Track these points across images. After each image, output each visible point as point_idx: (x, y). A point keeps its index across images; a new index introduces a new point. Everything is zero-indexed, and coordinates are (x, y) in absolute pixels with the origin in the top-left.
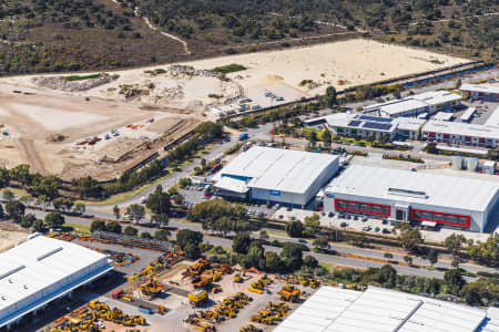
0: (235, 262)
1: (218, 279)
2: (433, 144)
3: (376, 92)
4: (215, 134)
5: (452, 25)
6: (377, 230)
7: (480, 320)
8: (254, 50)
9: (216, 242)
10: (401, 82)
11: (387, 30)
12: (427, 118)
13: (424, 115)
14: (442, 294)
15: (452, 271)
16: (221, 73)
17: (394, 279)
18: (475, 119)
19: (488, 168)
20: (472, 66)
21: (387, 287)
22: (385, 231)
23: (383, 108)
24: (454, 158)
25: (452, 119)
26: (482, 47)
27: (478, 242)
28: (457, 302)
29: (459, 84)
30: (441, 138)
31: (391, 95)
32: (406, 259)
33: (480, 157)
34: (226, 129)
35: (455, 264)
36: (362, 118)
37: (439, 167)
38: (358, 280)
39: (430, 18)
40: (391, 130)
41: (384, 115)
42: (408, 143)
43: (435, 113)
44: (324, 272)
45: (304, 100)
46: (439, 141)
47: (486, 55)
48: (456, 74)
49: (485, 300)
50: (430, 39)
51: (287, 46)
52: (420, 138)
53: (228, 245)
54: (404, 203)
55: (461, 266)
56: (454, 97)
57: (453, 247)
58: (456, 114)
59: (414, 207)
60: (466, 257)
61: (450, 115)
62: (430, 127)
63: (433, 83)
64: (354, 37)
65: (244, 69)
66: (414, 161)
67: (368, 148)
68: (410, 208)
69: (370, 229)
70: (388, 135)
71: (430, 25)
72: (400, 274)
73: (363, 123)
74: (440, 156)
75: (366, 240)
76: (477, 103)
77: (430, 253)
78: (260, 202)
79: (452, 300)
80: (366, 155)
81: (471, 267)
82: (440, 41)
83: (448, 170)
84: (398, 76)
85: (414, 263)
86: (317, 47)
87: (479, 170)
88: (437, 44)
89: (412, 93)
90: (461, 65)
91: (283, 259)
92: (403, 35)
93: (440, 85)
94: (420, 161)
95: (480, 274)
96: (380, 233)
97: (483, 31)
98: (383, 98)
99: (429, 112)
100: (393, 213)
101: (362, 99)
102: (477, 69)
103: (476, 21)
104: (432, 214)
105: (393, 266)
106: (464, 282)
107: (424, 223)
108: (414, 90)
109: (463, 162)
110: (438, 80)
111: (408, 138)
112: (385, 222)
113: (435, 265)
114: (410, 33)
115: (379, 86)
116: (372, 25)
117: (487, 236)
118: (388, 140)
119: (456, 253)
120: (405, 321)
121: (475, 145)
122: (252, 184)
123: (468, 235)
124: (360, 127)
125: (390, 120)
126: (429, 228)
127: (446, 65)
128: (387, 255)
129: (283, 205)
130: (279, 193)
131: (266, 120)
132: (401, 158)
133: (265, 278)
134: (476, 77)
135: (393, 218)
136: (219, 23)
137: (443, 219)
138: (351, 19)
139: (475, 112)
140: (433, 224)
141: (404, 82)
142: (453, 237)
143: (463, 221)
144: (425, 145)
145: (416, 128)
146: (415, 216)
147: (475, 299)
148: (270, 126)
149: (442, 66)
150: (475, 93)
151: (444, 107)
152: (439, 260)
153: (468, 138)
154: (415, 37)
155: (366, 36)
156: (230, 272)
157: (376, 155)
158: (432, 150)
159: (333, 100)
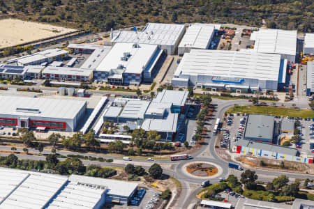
2: (48, 81)
3: (16, 51)
5: (67, 9)
6: (9, 134)
7: (63, 182)
10: (32, 45)
11: (27, 12)
12: (46, 65)
13: (45, 64)
14: (45, 170)
15: (50, 155)
17: (16, 162)
18: (76, 65)
19: (80, 93)
20: (77, 33)
21: (12, 168)
22: (14, 134)
23: (19, 61)
25: (62, 65)
26: (84, 22)
27: (68, 137)
28: (54, 173)
29: (68, 44)
30: (54, 77)
31: (25, 53)
32: (25, 150)
33: (76, 87)
35: (54, 151)
36: (5, 67)
37: (51, 94)
39: (55, 5)
40: (23, 74)
41: (20, 65)
42: (33, 81)
43: (52, 62)
46: (53, 78)
47: (86, 27)
48: (67, 38)
49: (70, 171)
50: (53, 18)
52: (41, 78)
54: (25, 116)
55: (57, 152)
56: (64, 52)
57: (53, 141)
58: (64, 63)
59: (32, 119)
60: (61, 147)
61: (60, 63)
62: (47, 70)
63: (53, 44)
64: (6, 18)
66: (36, 91)
67: (9, 85)
68: (29, 120)
69: (4, 134)
70: (21, 76)
71: (54, 9)
72: (20, 159)
73: (6, 70)
74: (53, 88)
75: (1, 141)
76: (78, 55)
77: (39, 146)
79: (50, 173)
80: (6, 89)
81: (64, 152)
82: (59, 19)
83: (57, 96)
84: (31, 41)
85: (30, 152)
87: (75, 95)
88: (57, 21)
89: (39, 51)
90: (71, 33)
92: (37, 16)
93: (57, 45)
94: (40, 92)
95: (69, 156)
96: (11, 136)
97: (86, 12)
98: (21, 54)
99: (48, 62)
100: (19, 123)
101: (7, 56)
102: (80, 35)
103: (82, 6)
104: (43, 123)
105: (15, 154)
106: (58, 161)
107: (38, 128)
108: (40, 49)
109: (65, 91)
110: (56, 42)
111: (34, 78)
112: (14, 129)
113: (42, 153)
114: (41, 15)
115: (20, 47)
116: (18, 10)
117: (74, 133)
118: (21, 80)
119: (55, 145)
120: (18, 186)
121: (74, 80)
123: (62, 134)
124: (3, 72)
125: (22, 67)
126: (41, 131)
127: (61, 33)
128: (13, 149)
132: (28, 90)
134: (79, 40)
135: (19, 126)
137: (50, 125)
138: (5, 6)
139: (76, 60)
140: (43, 128)
141: (35, 44)
142: (53, 135)
143: (62, 125)
144: (44, 81)
145: (38, 71)
146: (33, 124)
147: (64, 171)
149: (59, 34)
150: (77, 49)
151: (57, 59)
152: (44, 149)
153: (70, 76)
154: (44, 17)
155: (14, 17)
157: (13, 89)
158: (48, 84)
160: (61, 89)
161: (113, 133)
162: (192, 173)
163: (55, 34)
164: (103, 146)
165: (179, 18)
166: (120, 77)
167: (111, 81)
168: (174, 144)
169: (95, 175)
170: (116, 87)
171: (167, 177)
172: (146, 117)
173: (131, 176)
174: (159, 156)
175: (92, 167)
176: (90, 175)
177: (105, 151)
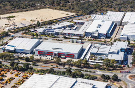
0: (10, 69)
1: (6, 74)
2: (65, 36)
3: (51, 23)
4: (6, 35)
5: (72, 5)
6: (49, 59)
7: (75, 81)
8: (18, 12)
9: (5, 64)
10: (57, 20)
11: (54, 6)
12: (64, 29)
13: (63, 28)
14: (66, 75)
15: (68, 69)
16: (9, 18)
17: (53, 72)
18: (77, 29)
19: (79, 42)
20: (76, 15)
21: (51, 74)
22: (51, 59)
23: (52, 27)
24: (70, 39)
25: (71, 29)
26: (79, 10)
27: (76, 61)
28: (70, 77)
29: (73, 20)
30: (67, 34)
31: (55, 23)
32: (56, 66)
33: (77, 39)
34: (9, 33)
35: (69, 67)
36: (47, 29)
37: (67, 42)
38: (44, 72)
39: (66, 3)
40: (54, 33)
41: (52, 29)
42: (59, 36)
43: (66, 28)
44: (35, 71)
45: (31, 25)
46: (67, 35)
47: (80, 12)
48: (72, 17)
49: (77, 76)
50: (66, 8)
51: (27, 11)
52: (62, 35)
53: (8, 64)
54: (56, 51)
55: (71, 67)
56: (71, 23)
57: (69, 63)
58: (72, 28)
59: (59, 53)
60: (72, 65)
62: (64, 31)
63: (66, 20)
64: (45, 8)
65: (15, 17)
66: (60, 40)
67: (48, 37)
68: (58, 53)
69: (47, 59)
70: (53, 34)
71: (66, 5)
72: (55, 70)
74: (67, 39)
75: (46, 62)
76: (77, 25)
77: (63, 65)
78: (18, 53)
79: (68, 77)
80: (47, 39)
81: (74, 68)
83: (69, 43)
84: (57, 18)
85: (59, 67)
86: (35, 11)
87: (77, 42)
88: (68, 10)
89: (60, 23)
90: (74, 15)
91: (23, 67)
92: (59, 7)
94: (62, 41)
95: (76, 69)
96: (50, 60)
97: (80, 6)
98: (53, 24)
99: (65, 28)
100: (54, 54)
101: (47, 25)
103: (78, 3)
104: (64, 54)
105: (53, 68)
106: (71, 72)
107: (62, 57)
108: (61, 22)
109: (73, 41)
110: (67, 19)
111: (59, 34)
112: (52, 57)
113: (64, 68)
114: (60, 7)
115: (52, 21)
116: (50, 5)
117: (78, 59)
118: (53, 35)
119: (70, 64)
120: (55, 82)
121: (76, 36)
122: (15, 48)
123: (73, 60)
124: (46, 32)
125: (54, 30)
126: (63, 58)
127: (70, 15)
128: (51, 66)
129: (24, 53)
130: (23, 50)
131: (21, 31)
132: (57, 40)
133: (19, 73)
134: (77, 18)
135: (53, 56)
136: (9, 5)
137: (67, 55)
138: (45, 3)
139: (77, 27)
140: (64, 57)
141: (59, 20)
142: (69, 60)
143: (72, 56)
144: (63, 36)
145: (61, 32)
146: (60, 55)
147: (74, 76)
148: (21, 32)
149: (69, 15)
150: (77, 22)
151: (68, 26)
152: (65, 66)
153: (74, 34)
154: (62, 8)
155: (49, 8)
156: (9, 71)
157: (50, 39)
158: (65, 38)
159: (39, 25)
160: (71, 40)
161: (95, 60)
162: (131, 79)
163: (67, 16)
164: (91, 66)
165: (121, 9)
166: (97, 35)
167: (92, 37)
168: (122, 66)
169: (88, 78)
170: (95, 39)
171: (120, 80)
172: (110, 53)
173: (104, 79)
174: (116, 71)
175: (86, 75)
176: (85, 78)
177: (91, 68)
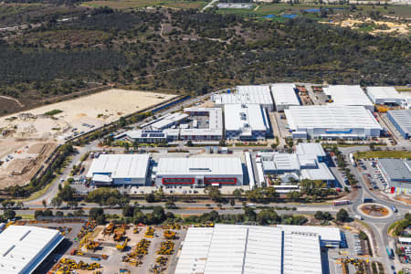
0: (128, 222)
1: (124, 233)
2: (191, 142)
4: (69, 150)
5: (156, 78)
6: (190, 192)
7: (280, 233)
8: (60, 101)
9: (112, 212)
11: (124, 83)
12: (177, 128)
13: (174, 127)
15: (245, 208)
16: (51, 114)
17: (219, 218)
18: (200, 126)
20: (179, 98)
24: (204, 148)
25: (189, 127)
26: (178, 88)
27: (247, 191)
30: (191, 138)
32: (217, 206)
33: (217, 145)
34: (74, 147)
35: (243, 205)
36: (146, 132)
37: (199, 153)
38: (200, 222)
40: (165, 137)
41: (154, 129)
42: (174, 143)
43: (179, 125)
44: (180, 220)
45: (105, 126)
47: (183, 92)
50: (150, 86)
51: (76, 97)
52: (180, 139)
53: (120, 213)
54: (201, 175)
55: (247, 205)
56: (185, 116)
58: (189, 125)
59: (207, 177)
61: (187, 125)
64: (109, 88)
65: (61, 112)
66: (184, 152)
68: (205, 178)
69: (186, 192)
70: (164, 139)
71: (145, 79)
72: (220, 214)
73: (148, 135)
75: (192, 199)
76: (196, 117)
78: (120, 185)
80: (157, 152)
82: (155, 86)
83: (203, 154)
85: (224, 207)
86: (93, 96)
87: (219, 152)
88: (155, 89)
89: (160, 116)
91: (156, 216)
92: (133, 85)
93: (171, 110)
94: (187, 152)
95: (257, 207)
96: (193, 193)
99: (177, 124)
100: (196, 181)
104: (216, 180)
106: (255, 214)
107: (213, 185)
108: (161, 114)
109: (210, 149)
111: (173, 140)
112: (192, 187)
114: (137, 84)
116: (114, 81)
118: (165, 142)
121: (209, 139)
125: (161, 132)
127: (166, 99)
129: (133, 185)
131: (93, 139)
132: (177, 151)
133: (150, 228)
135: (196, 184)
136: (31, 87)
137: (222, 181)
138: (102, 79)
139: (198, 122)
140: (218, 185)
144: (185, 142)
145: (177, 134)
146: (207, 182)
147: (264, 221)
148: (97, 142)
152: (236, 203)
153: (205, 136)
156: (128, 228)
157: (163, 151)
158: (190, 145)
159: (125, 123)
160: (207, 149)
161: (279, 184)
162: (369, 214)
163: (161, 101)
164: (281, 196)
165: (257, 79)
166: (250, 134)
167: (243, 138)
168: (335, 189)
169: (292, 223)
170: (248, 142)
171: (352, 220)
173: (323, 221)
174: (331, 201)
175: (286, 217)
176: (287, 224)
177: (282, 201)
